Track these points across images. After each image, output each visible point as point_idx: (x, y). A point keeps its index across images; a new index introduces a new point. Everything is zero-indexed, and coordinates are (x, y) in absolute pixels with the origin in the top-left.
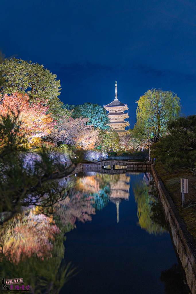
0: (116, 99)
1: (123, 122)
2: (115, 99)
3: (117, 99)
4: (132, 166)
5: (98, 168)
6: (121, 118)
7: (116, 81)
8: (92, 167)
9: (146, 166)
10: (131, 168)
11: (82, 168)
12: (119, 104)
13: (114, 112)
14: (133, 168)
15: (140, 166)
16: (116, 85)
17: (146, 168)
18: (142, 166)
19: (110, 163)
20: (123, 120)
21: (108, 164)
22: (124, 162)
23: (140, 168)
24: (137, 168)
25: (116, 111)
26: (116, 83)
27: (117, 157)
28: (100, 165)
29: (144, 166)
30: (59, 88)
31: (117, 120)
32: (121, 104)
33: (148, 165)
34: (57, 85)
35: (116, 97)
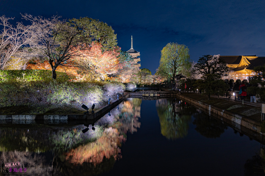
0: (132, 48)
1: (137, 64)
4: (164, 94)
5: (140, 95)
7: (132, 36)
8: (136, 95)
9: (173, 94)
10: (163, 96)
11: (129, 96)
12: (134, 51)
14: (164, 96)
15: (169, 94)
16: (132, 39)
17: (173, 96)
18: (170, 94)
19: (149, 92)
20: (136, 63)
21: (147, 93)
22: (158, 92)
23: (169, 95)
24: (167, 95)
27: (140, 88)
28: (141, 93)
29: (172, 95)
30: (116, 40)
32: (135, 52)
33: (174, 94)
34: (115, 37)
35: (132, 47)
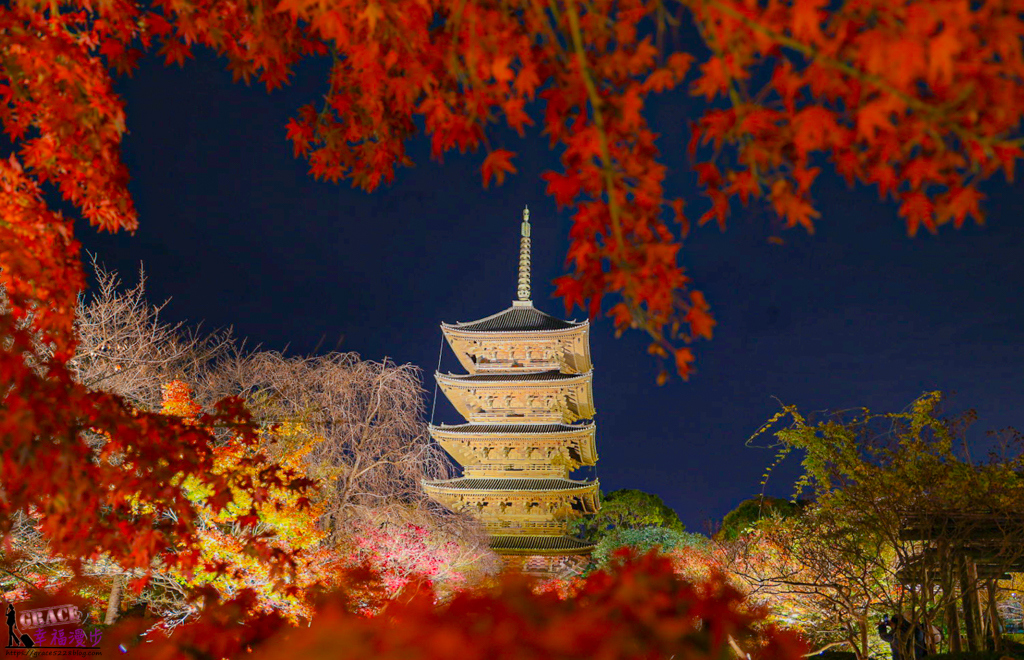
0: (524, 303)
2: (515, 303)
3: (530, 304)
6: (546, 408)
7: (527, 211)
12: (535, 321)
13: (507, 368)
16: (526, 229)
20: (558, 419)
25: (516, 365)
26: (526, 218)
31: (522, 416)
32: (552, 325)
35: (524, 291)
